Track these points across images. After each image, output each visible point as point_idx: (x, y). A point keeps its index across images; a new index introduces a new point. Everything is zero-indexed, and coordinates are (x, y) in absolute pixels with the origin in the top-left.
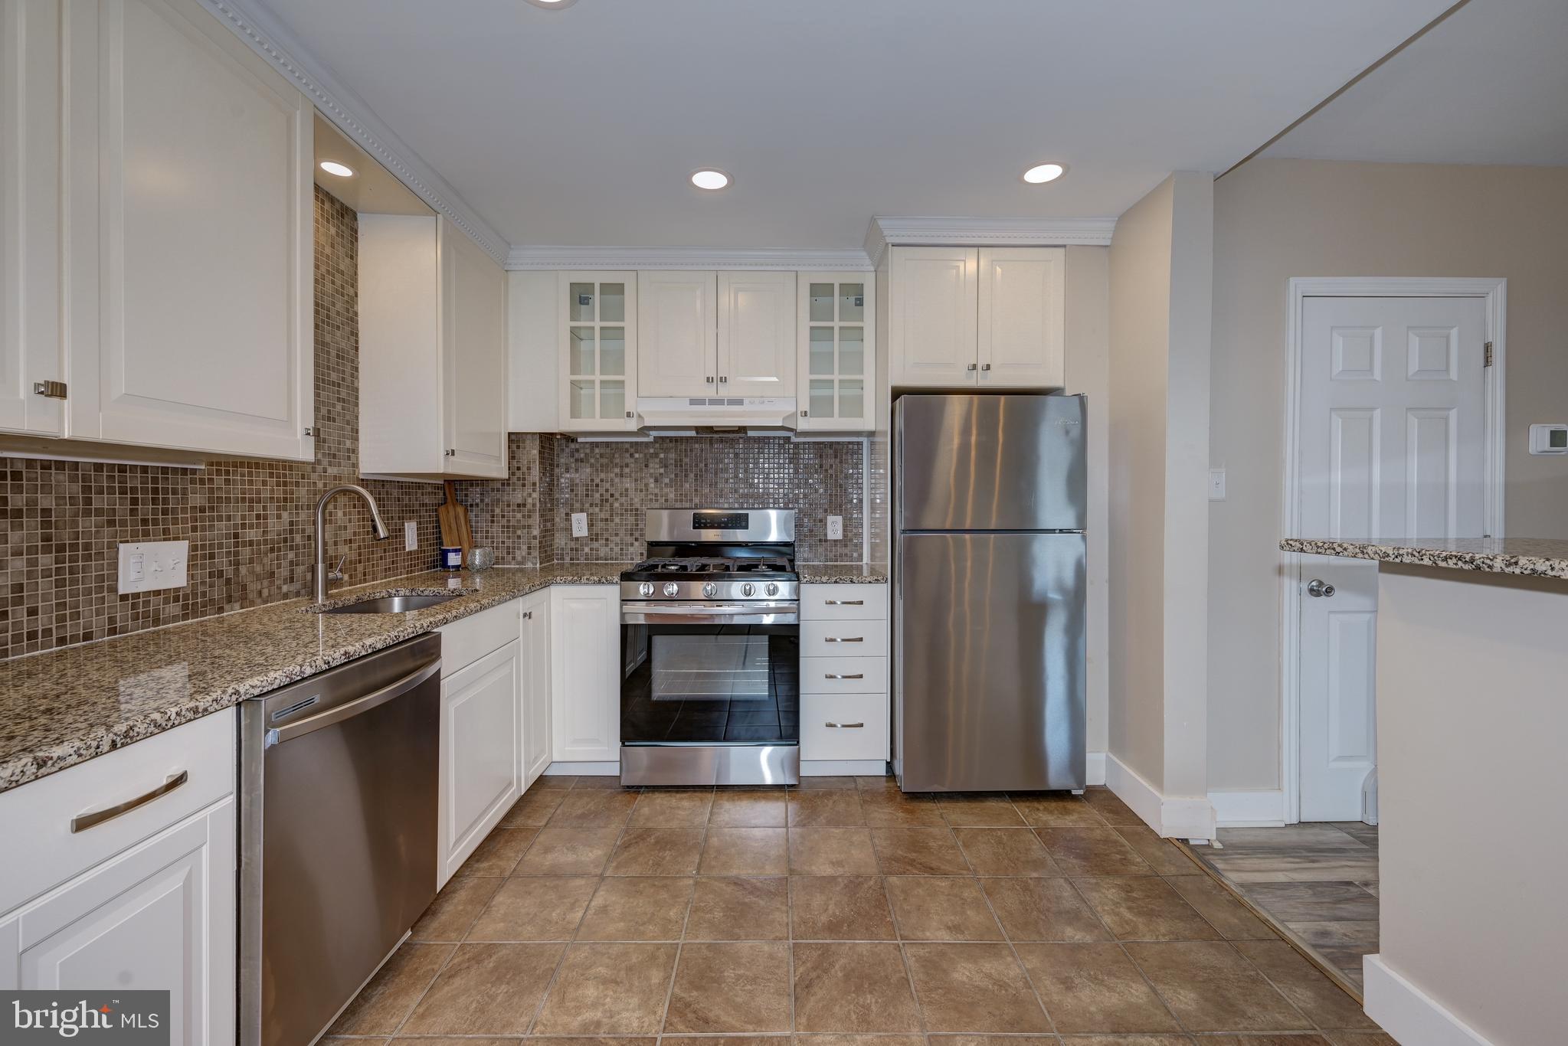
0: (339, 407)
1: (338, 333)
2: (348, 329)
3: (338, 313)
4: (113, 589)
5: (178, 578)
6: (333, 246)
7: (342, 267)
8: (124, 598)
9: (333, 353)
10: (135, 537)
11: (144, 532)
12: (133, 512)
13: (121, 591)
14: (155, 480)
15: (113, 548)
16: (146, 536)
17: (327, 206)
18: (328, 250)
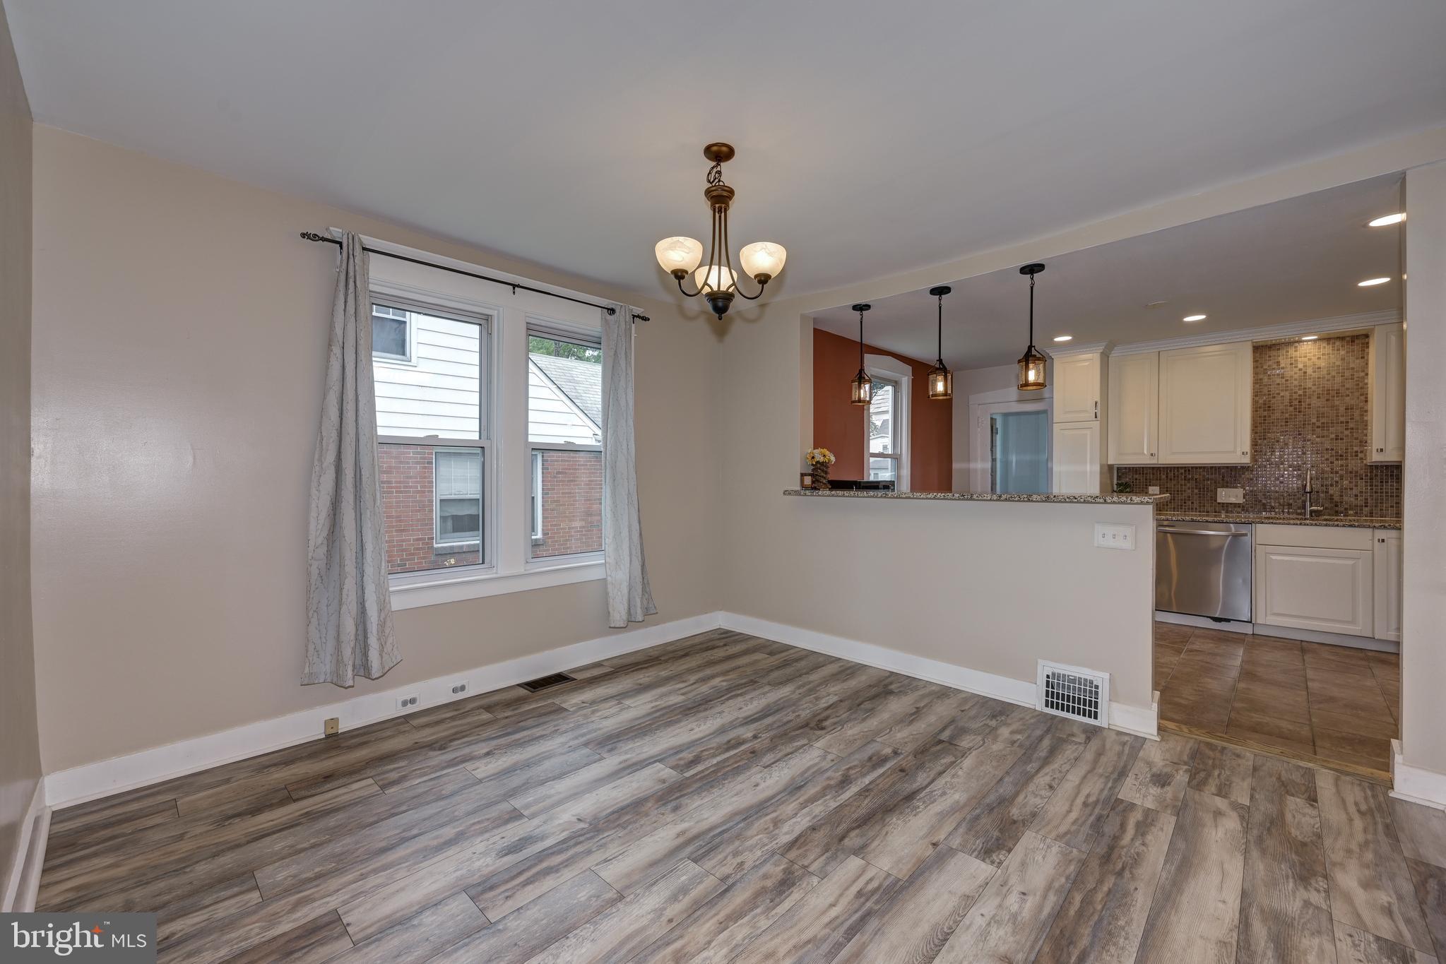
0: (1347, 432)
1: (1348, 398)
2: (1357, 394)
3: (1348, 389)
4: (1216, 501)
5: (1241, 500)
6: (1343, 359)
7: (1352, 365)
8: (1219, 503)
9: (1342, 409)
10: (1223, 487)
11: (1226, 485)
12: (1223, 480)
13: (1219, 501)
14: (1232, 470)
15: (1216, 489)
16: (1227, 487)
17: (1338, 343)
18: (1338, 363)
